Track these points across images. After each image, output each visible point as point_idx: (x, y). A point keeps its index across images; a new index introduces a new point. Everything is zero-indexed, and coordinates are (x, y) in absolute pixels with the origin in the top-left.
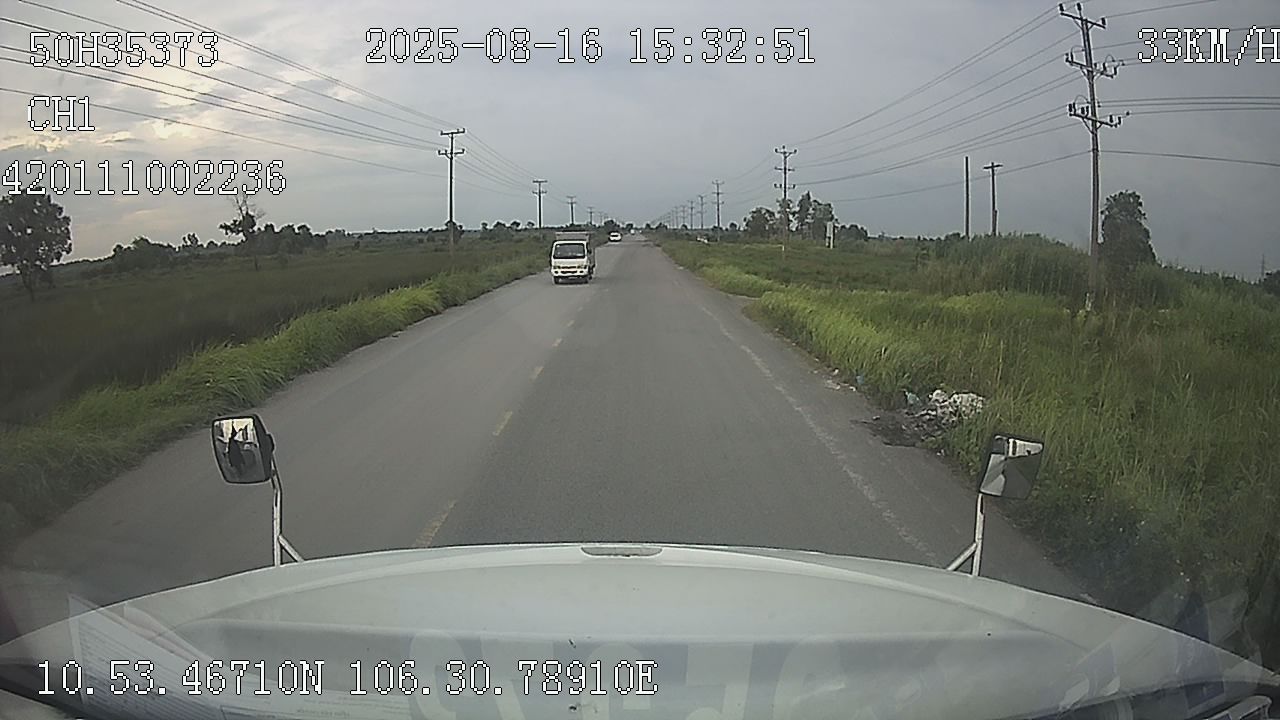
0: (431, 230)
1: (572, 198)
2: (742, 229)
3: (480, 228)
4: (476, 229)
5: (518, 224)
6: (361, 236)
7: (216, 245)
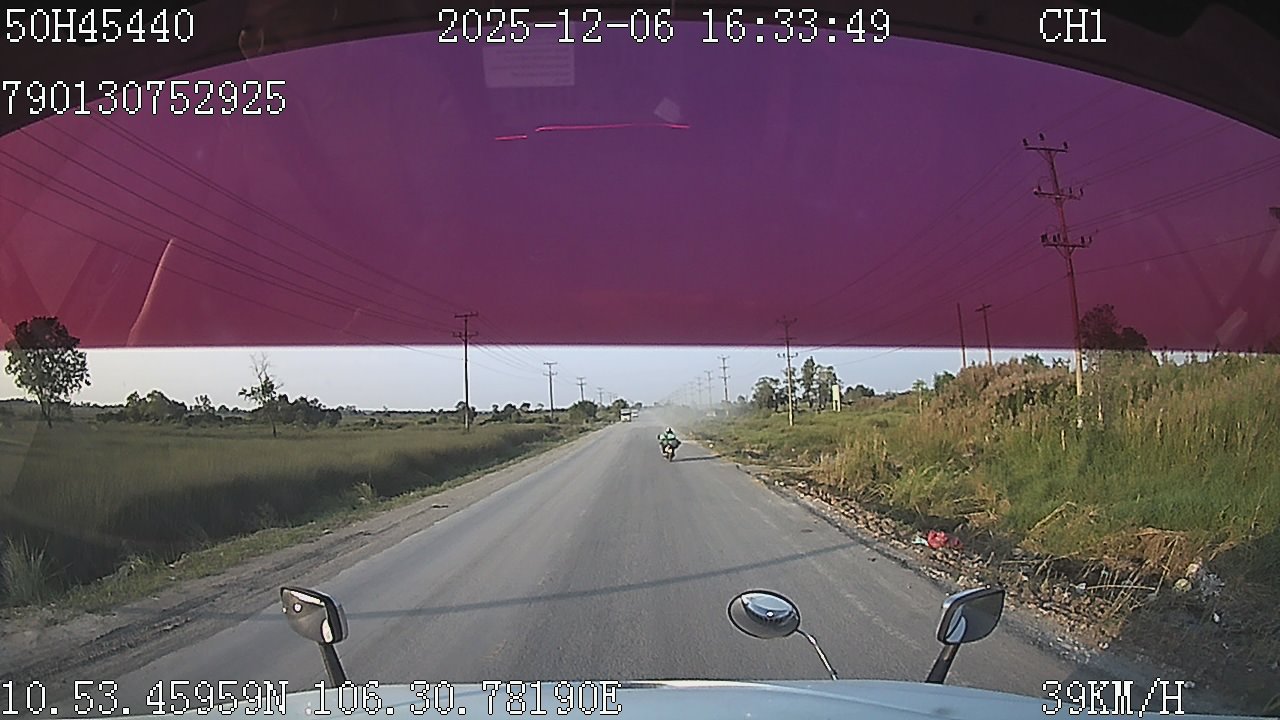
0: (441, 411)
1: (581, 379)
2: (749, 401)
3: (491, 409)
4: (486, 410)
5: (528, 405)
6: (373, 414)
7: (228, 410)
